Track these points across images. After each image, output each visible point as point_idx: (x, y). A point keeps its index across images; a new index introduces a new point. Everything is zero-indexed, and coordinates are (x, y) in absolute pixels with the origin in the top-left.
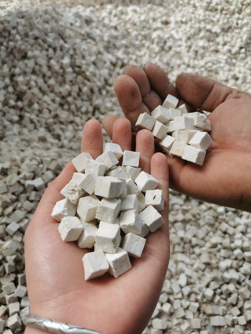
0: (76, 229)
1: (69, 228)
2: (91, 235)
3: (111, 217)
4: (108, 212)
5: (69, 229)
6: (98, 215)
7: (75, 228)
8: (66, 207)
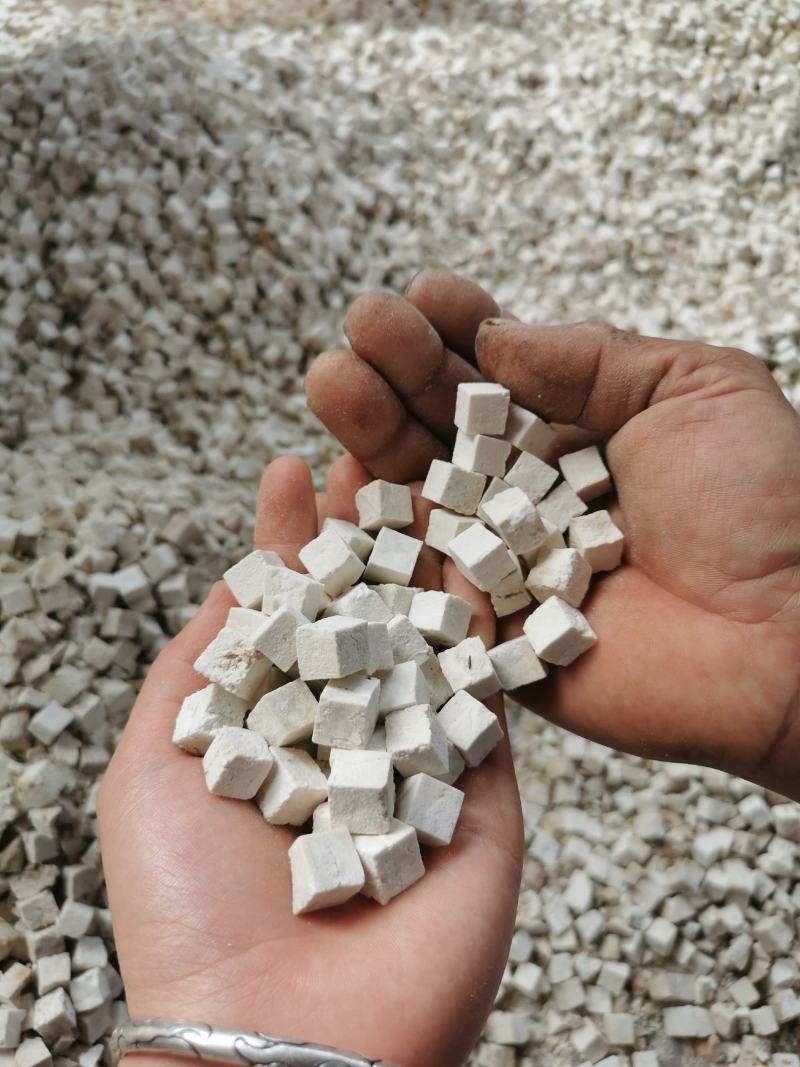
0: (250, 758)
1: (229, 752)
2: (305, 785)
3: (359, 730)
4: (349, 717)
5: (231, 757)
6: (320, 731)
7: (247, 756)
8: (212, 713)
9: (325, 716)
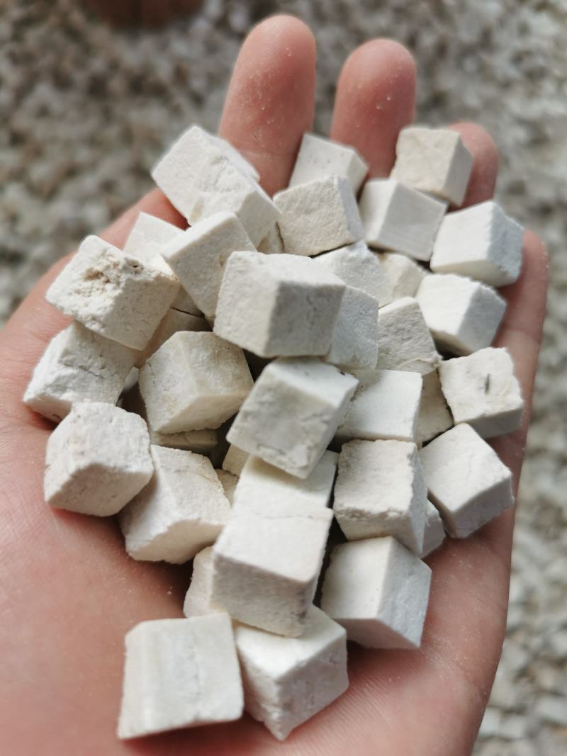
0: (115, 468)
1: (82, 453)
2: (194, 516)
3: (309, 443)
4: (301, 417)
5: (83, 463)
6: (246, 425)
7: (111, 464)
8: (68, 364)
9: (262, 403)
